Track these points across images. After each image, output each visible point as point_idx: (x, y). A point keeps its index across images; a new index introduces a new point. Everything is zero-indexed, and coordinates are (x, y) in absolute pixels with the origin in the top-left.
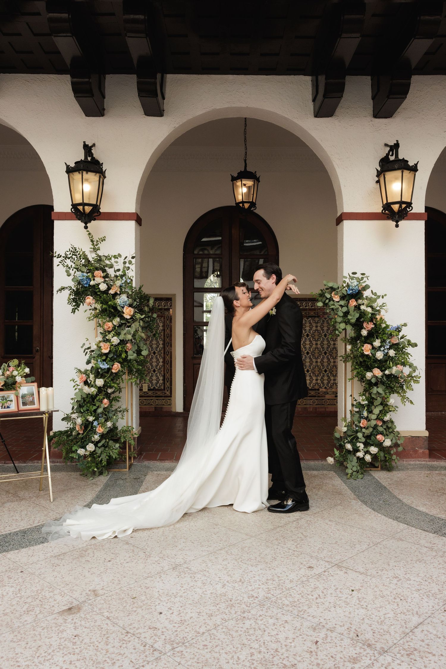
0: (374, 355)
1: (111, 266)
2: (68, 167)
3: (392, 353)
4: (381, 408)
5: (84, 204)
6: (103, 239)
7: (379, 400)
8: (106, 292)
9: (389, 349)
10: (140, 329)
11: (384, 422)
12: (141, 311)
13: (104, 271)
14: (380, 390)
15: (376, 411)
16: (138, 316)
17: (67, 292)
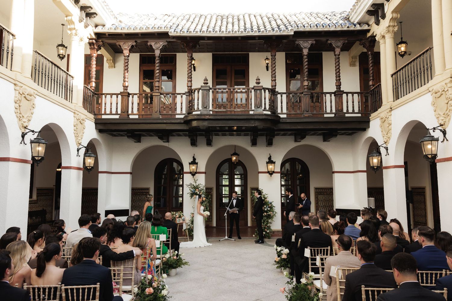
0: (264, 209)
1: (200, 187)
2: (189, 163)
3: (269, 209)
4: (266, 223)
5: (193, 172)
6: (197, 180)
7: (266, 220)
8: (199, 194)
9: (268, 208)
10: (207, 203)
11: (268, 226)
12: (207, 199)
13: (198, 189)
14: (266, 218)
15: (265, 223)
16: (207, 200)
17: (189, 194)
